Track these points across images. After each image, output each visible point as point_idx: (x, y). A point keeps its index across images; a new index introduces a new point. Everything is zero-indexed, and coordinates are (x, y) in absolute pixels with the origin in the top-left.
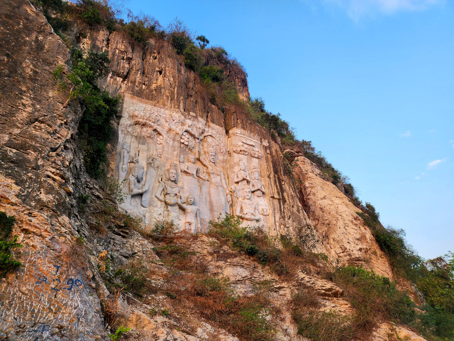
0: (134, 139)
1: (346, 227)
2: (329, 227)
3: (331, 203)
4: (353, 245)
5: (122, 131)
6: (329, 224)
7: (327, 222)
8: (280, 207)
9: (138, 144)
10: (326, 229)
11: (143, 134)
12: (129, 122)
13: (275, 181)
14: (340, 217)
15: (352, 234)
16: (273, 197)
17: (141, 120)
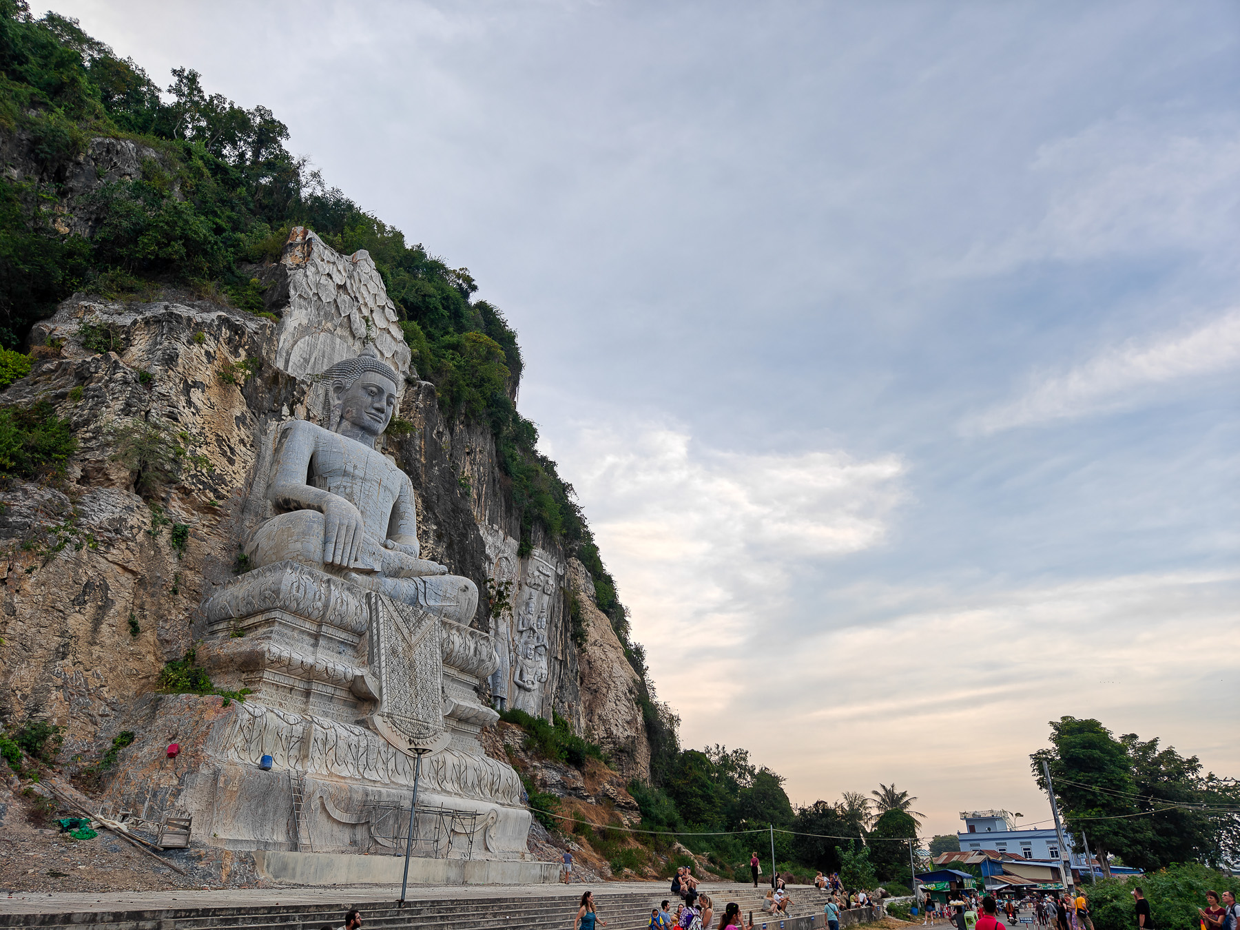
1: (617, 702)
2: (596, 697)
3: (604, 658)
4: (621, 730)
6: (596, 692)
7: (595, 687)
8: (561, 671)
10: (591, 697)
13: (561, 632)
14: (613, 685)
15: (622, 712)
16: (556, 658)
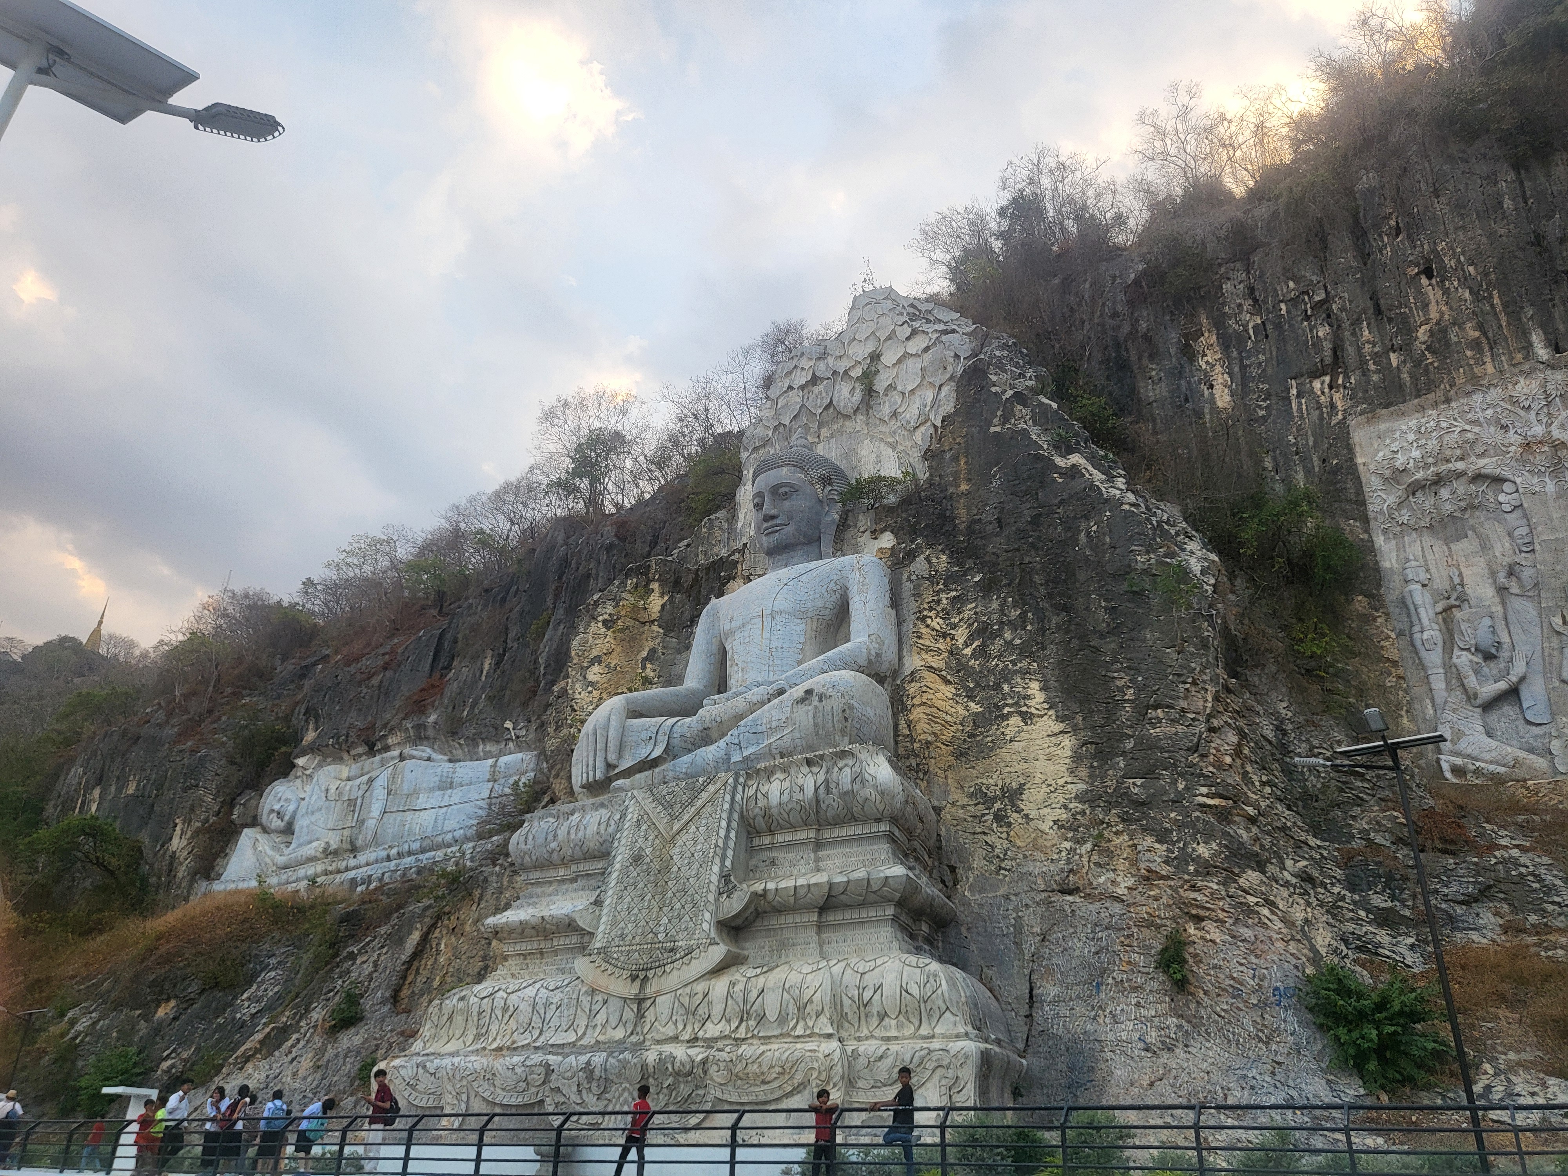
0: (1428, 540)
5: (1385, 532)
9: (1447, 545)
11: (1448, 508)
12: (1391, 500)
17: (1419, 475)
